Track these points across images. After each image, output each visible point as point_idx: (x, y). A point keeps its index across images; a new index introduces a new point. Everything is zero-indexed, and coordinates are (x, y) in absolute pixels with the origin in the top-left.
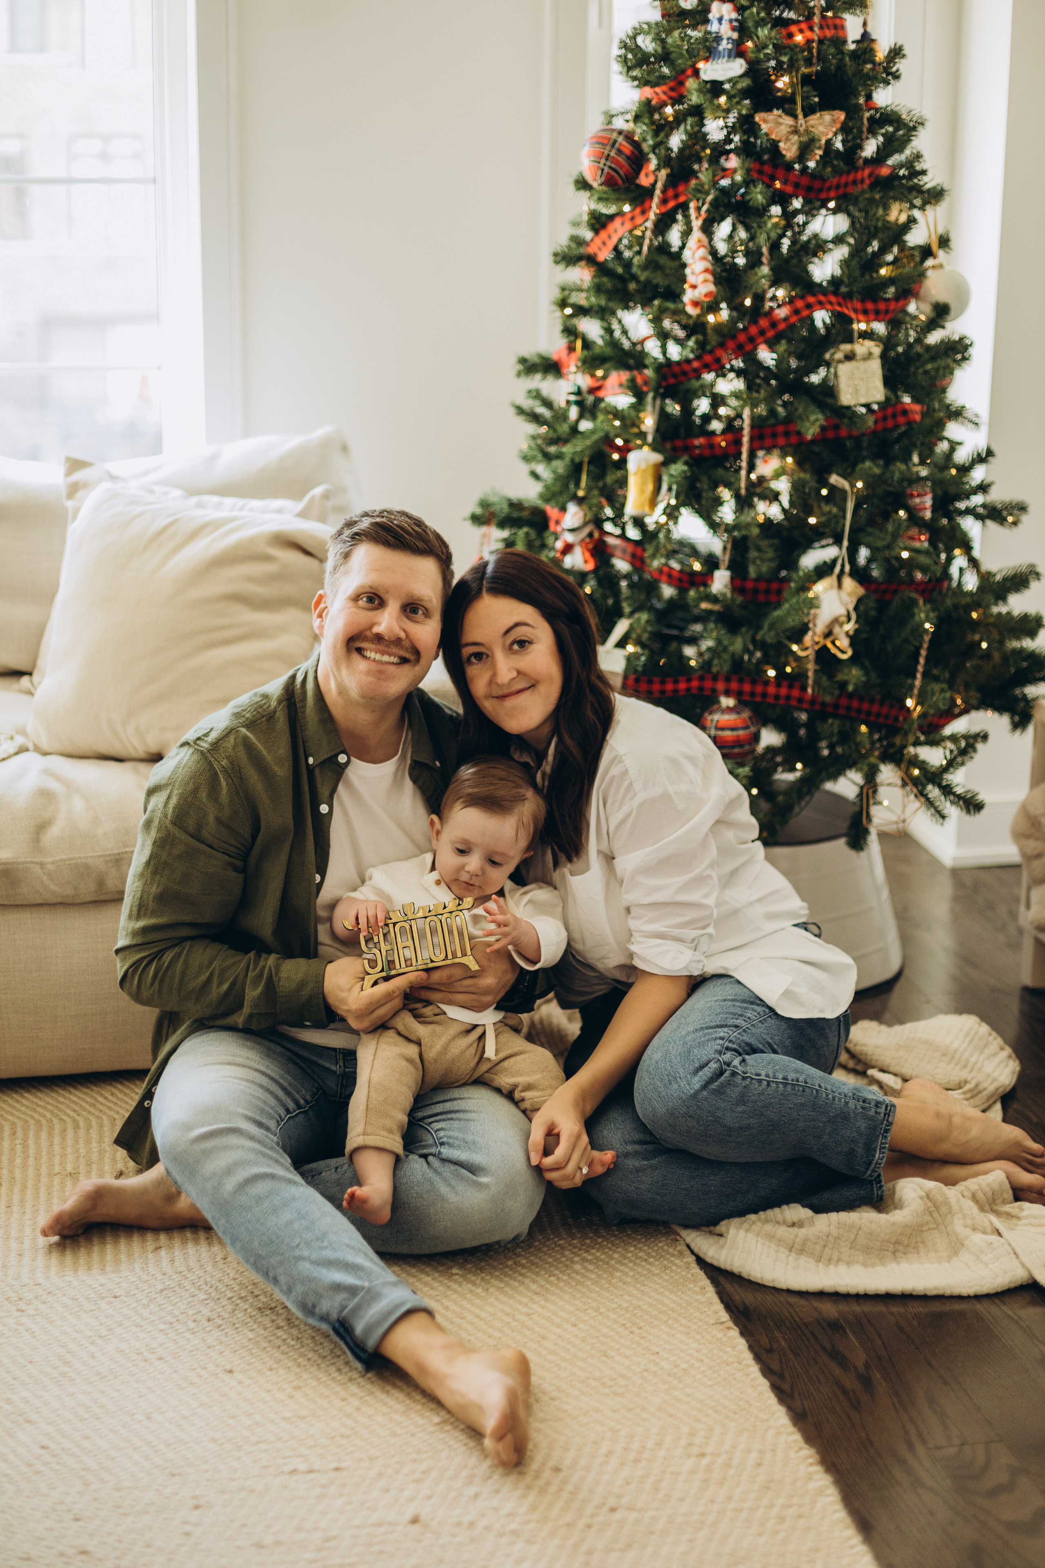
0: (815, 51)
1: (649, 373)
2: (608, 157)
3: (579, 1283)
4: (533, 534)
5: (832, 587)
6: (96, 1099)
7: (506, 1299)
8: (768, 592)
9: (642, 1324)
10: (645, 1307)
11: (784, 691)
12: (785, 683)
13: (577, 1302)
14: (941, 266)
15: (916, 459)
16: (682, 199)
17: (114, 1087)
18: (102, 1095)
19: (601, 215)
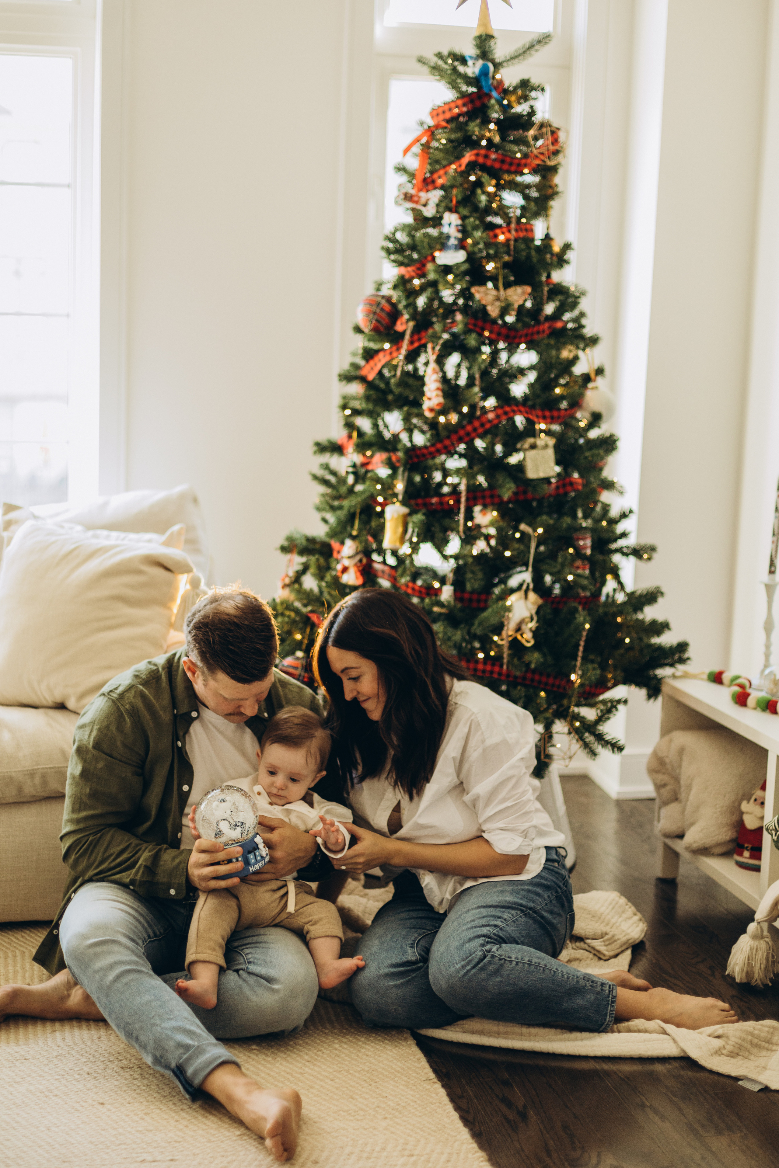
0: (512, 247)
1: (400, 454)
2: (375, 313)
3: (337, 1055)
4: (322, 561)
5: (521, 598)
6: (11, 940)
7: (287, 1064)
8: (479, 601)
9: (377, 1080)
10: (380, 1070)
11: (488, 668)
12: (489, 662)
13: (335, 1067)
14: (596, 388)
15: (580, 514)
16: (423, 341)
17: (25, 933)
18: (15, 937)
19: (371, 349)
